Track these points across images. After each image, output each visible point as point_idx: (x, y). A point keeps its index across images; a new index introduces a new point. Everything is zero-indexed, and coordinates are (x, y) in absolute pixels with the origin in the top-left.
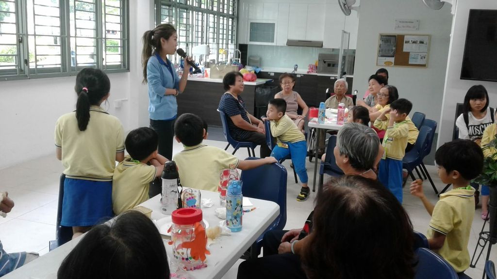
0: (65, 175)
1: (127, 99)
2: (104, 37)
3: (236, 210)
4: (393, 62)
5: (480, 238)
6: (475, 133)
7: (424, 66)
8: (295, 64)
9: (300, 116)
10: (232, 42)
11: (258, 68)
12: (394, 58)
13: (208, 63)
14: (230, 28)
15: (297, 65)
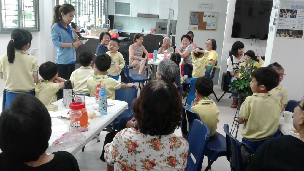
0: (6, 90)
1: (38, 48)
2: (23, 10)
3: (104, 104)
4: (198, 27)
5: (234, 120)
6: (236, 67)
7: (214, 30)
8: (143, 28)
9: (144, 58)
10: (104, 14)
11: (120, 30)
12: (198, 25)
13: (89, 27)
14: (103, 5)
15: (143, 29)
